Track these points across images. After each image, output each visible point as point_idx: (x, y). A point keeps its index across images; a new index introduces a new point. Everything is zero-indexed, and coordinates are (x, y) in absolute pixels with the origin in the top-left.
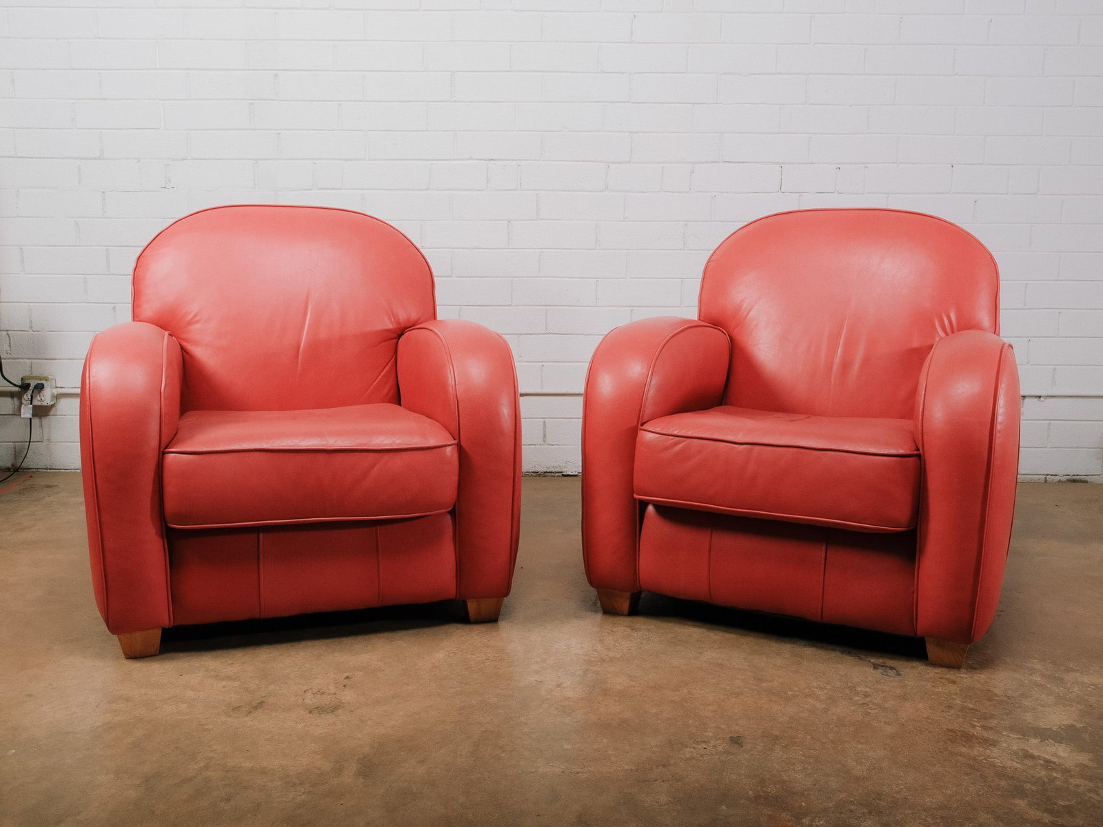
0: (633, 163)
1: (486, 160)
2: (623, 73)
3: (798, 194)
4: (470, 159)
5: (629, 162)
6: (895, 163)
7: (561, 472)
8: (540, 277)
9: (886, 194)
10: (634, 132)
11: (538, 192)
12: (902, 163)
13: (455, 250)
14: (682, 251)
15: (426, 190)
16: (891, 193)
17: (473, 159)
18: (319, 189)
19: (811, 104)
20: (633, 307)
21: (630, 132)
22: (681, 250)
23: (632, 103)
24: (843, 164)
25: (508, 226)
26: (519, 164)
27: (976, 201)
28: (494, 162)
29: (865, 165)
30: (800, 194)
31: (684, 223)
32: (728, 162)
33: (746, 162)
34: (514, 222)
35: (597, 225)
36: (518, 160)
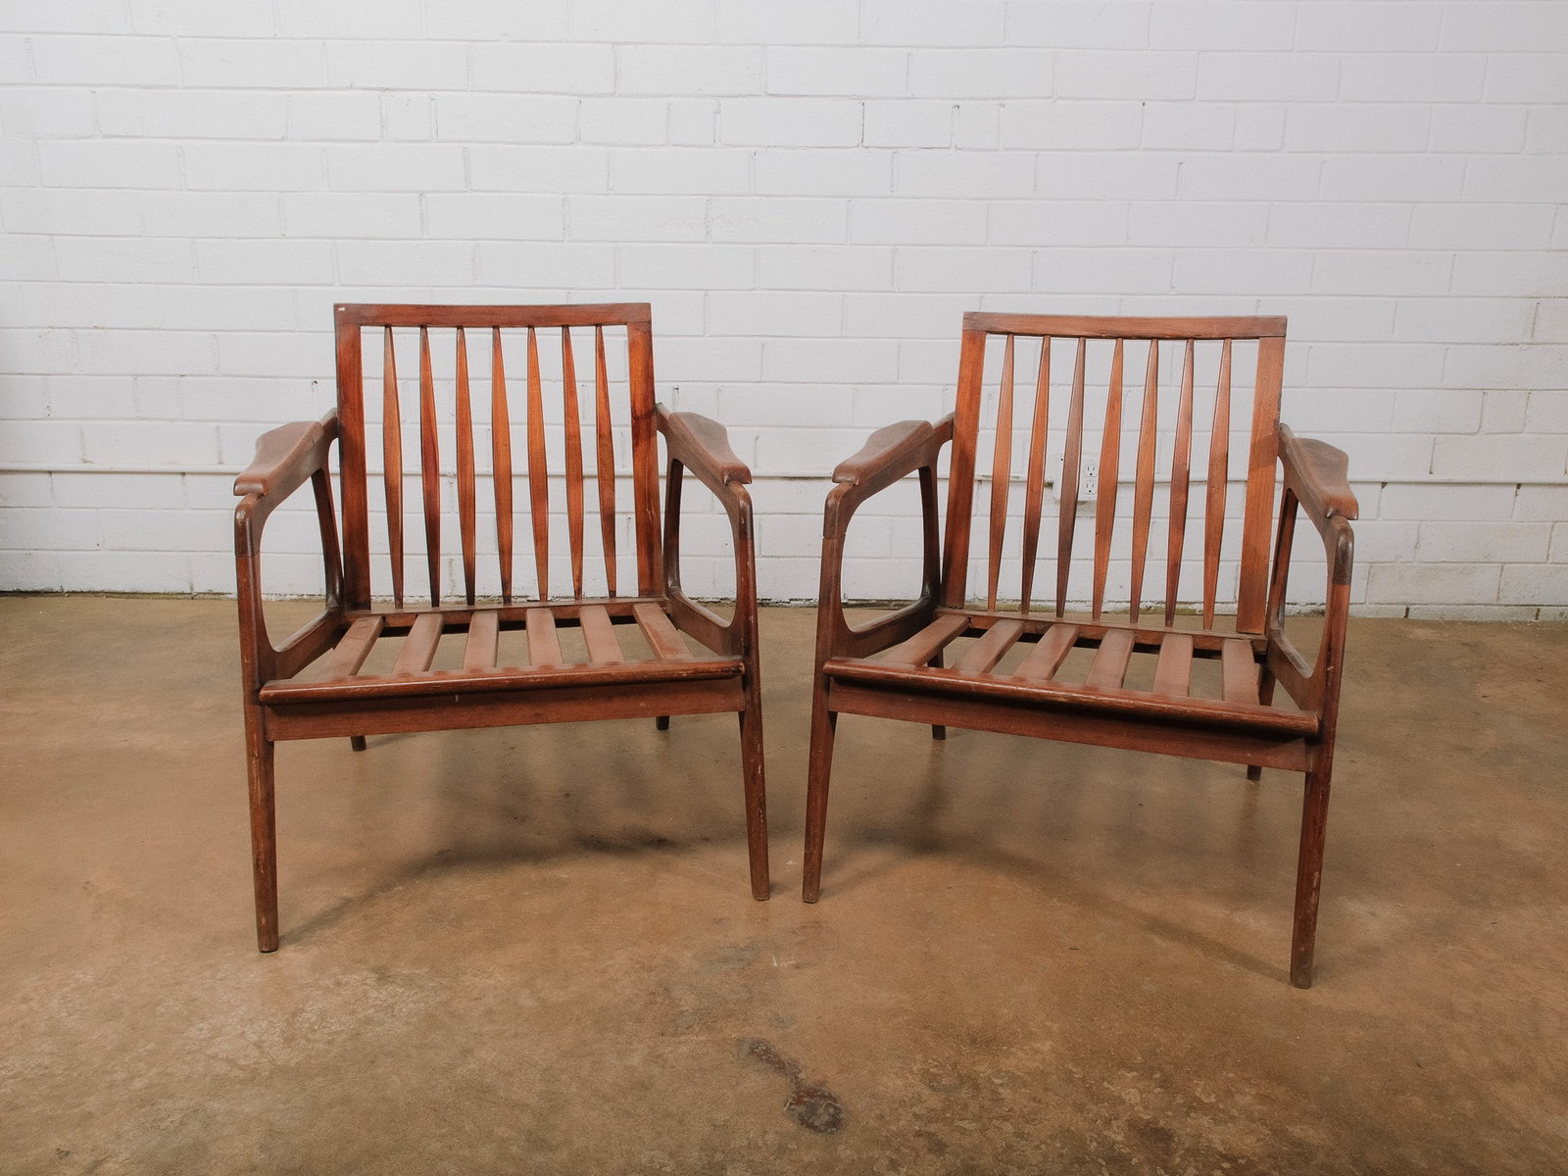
0: (619, 96)
1: (376, 89)
3: (890, 151)
4: (351, 87)
5: (613, 95)
6: (1050, 98)
7: (527, 597)
8: (477, 286)
9: (1034, 150)
10: (617, 43)
11: (467, 145)
12: (1060, 98)
13: (337, 241)
14: (705, 245)
15: (283, 139)
16: (1043, 150)
17: (357, 88)
18: (105, 137)
21: (613, 43)
22: (703, 242)
24: (963, 99)
25: (420, 201)
26: (433, 96)
27: (1181, 164)
28: (393, 93)
29: (1001, 102)
30: (895, 150)
31: (708, 198)
32: (777, 95)
33: (804, 96)
34: (429, 195)
35: (564, 200)
36: (431, 90)
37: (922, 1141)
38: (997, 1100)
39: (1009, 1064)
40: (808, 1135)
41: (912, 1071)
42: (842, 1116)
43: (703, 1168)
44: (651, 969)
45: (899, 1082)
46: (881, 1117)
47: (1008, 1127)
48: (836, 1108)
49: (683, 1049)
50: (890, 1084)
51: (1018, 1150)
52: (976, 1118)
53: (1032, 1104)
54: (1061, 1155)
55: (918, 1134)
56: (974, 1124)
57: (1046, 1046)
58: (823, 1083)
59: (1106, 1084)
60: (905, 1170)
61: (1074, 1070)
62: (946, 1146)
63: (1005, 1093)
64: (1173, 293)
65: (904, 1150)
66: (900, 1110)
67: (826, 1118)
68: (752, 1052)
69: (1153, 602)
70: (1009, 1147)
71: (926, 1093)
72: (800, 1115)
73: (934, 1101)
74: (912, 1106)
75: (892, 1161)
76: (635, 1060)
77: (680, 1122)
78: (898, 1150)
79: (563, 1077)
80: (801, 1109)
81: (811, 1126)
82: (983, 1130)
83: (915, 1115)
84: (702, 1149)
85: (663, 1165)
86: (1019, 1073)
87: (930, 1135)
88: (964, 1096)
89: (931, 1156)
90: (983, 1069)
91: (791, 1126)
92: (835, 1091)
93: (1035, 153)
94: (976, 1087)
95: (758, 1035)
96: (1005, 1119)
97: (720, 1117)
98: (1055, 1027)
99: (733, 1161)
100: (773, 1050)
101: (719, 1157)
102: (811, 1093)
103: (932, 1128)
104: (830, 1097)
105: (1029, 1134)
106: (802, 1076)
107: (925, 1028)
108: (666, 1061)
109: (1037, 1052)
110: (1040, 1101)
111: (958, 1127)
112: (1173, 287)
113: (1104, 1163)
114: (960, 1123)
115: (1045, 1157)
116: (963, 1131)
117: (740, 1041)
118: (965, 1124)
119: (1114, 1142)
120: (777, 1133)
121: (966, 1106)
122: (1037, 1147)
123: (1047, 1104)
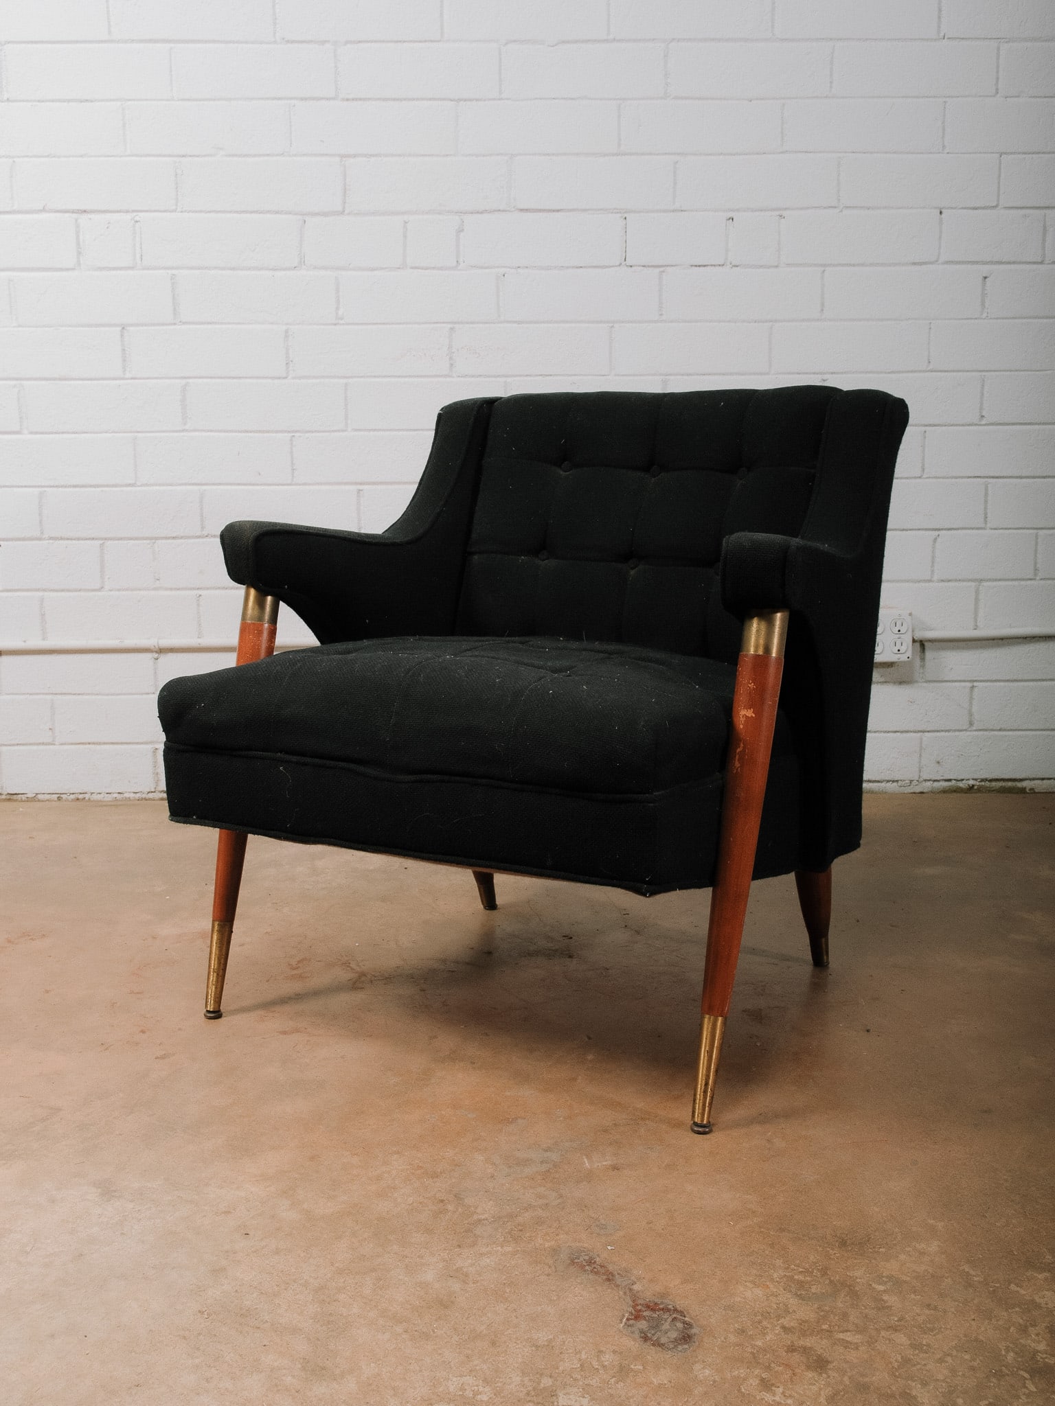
0: (349, 214)
1: (73, 212)
2: (324, 42)
3: (657, 270)
4: (44, 210)
5: (342, 212)
6: (835, 207)
8: (187, 431)
9: (822, 265)
10: (348, 156)
11: (174, 272)
12: (847, 207)
13: (25, 383)
14: (448, 379)
16: (829, 265)
17: (50, 211)
19: (676, 98)
20: (361, 484)
21: (342, 156)
23: (343, 100)
24: (738, 210)
25: (122, 336)
26: (137, 218)
27: (985, 278)
28: (90, 216)
29: (778, 213)
30: (662, 269)
31: (450, 326)
32: (527, 210)
33: (558, 211)
34: (132, 328)
35: (287, 331)
36: (133, 211)
37: (796, 1358)
38: (882, 1307)
39: (891, 1268)
40: (653, 1354)
41: (772, 1280)
42: (693, 1331)
43: (528, 1394)
44: (435, 1175)
45: (759, 1292)
46: (742, 1331)
47: (901, 1339)
48: (684, 1323)
49: (486, 1261)
50: (748, 1294)
51: (919, 1364)
52: (860, 1330)
53: (927, 1312)
54: (973, 1369)
55: (791, 1349)
56: (860, 1336)
57: (934, 1247)
58: (663, 1295)
59: (1013, 1287)
60: (781, 1390)
61: (972, 1272)
62: (828, 1362)
63: (892, 1300)
64: (983, 422)
65: (777, 1368)
66: (765, 1323)
67: (674, 1335)
68: (573, 1262)
69: (976, 780)
70: (906, 1361)
71: (793, 1302)
72: (642, 1331)
73: (806, 1312)
74: (779, 1317)
75: (762, 1380)
76: (429, 1276)
77: (493, 1343)
78: (768, 1368)
79: (342, 1297)
80: (643, 1324)
81: (657, 1344)
82: (871, 1342)
83: (783, 1327)
84: (523, 1373)
85: (476, 1393)
86: (905, 1278)
87: (805, 1350)
88: (841, 1305)
89: (810, 1374)
90: (859, 1274)
91: (631, 1344)
92: (680, 1304)
93: (823, 269)
94: (854, 1294)
95: (578, 1244)
96: (895, 1329)
97: (542, 1337)
98: (940, 1225)
99: (565, 1385)
100: (598, 1259)
101: (546, 1382)
102: (652, 1307)
103: (808, 1342)
104: (675, 1310)
105: (928, 1345)
106: (636, 1287)
107: (782, 1230)
108: (467, 1275)
109: (922, 1253)
110: (935, 1308)
111: (839, 1340)
112: (983, 416)
113: (1026, 1375)
114: (841, 1336)
115: (953, 1371)
116: (846, 1345)
117: (555, 1251)
118: (848, 1337)
119: (1036, 1352)
120: (614, 1352)
121: (845, 1316)
122: (941, 1361)
123: (945, 1311)
